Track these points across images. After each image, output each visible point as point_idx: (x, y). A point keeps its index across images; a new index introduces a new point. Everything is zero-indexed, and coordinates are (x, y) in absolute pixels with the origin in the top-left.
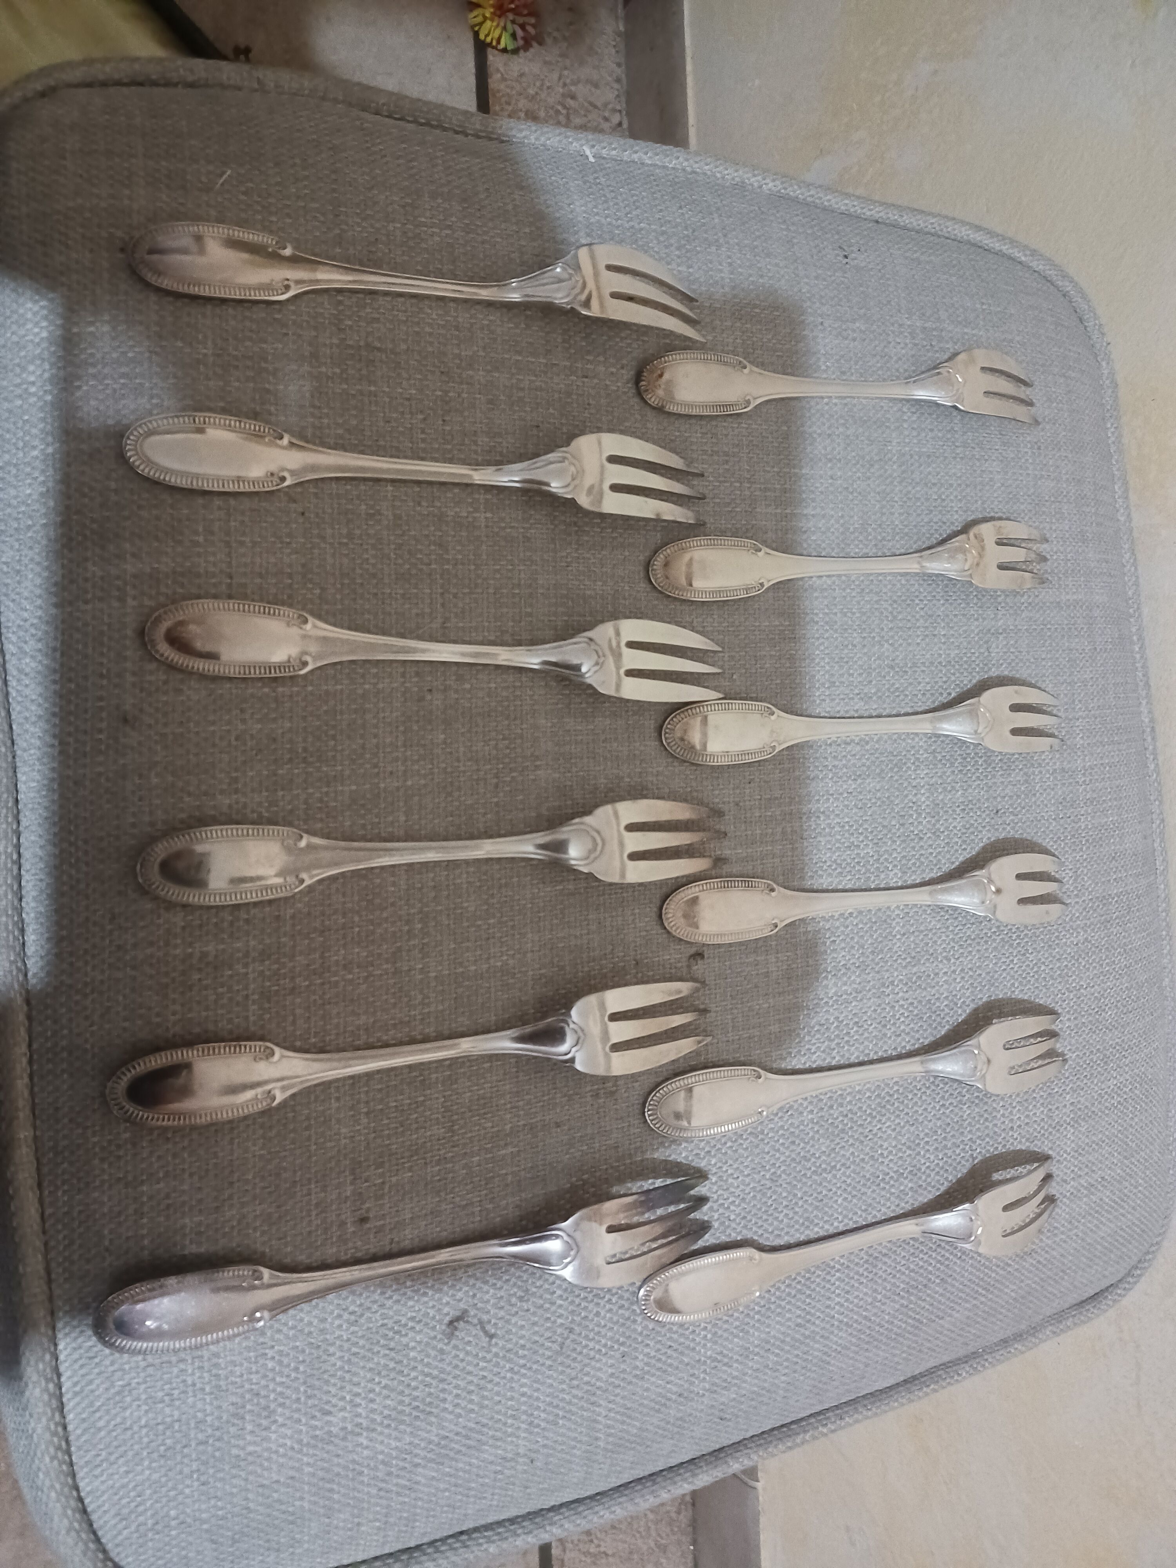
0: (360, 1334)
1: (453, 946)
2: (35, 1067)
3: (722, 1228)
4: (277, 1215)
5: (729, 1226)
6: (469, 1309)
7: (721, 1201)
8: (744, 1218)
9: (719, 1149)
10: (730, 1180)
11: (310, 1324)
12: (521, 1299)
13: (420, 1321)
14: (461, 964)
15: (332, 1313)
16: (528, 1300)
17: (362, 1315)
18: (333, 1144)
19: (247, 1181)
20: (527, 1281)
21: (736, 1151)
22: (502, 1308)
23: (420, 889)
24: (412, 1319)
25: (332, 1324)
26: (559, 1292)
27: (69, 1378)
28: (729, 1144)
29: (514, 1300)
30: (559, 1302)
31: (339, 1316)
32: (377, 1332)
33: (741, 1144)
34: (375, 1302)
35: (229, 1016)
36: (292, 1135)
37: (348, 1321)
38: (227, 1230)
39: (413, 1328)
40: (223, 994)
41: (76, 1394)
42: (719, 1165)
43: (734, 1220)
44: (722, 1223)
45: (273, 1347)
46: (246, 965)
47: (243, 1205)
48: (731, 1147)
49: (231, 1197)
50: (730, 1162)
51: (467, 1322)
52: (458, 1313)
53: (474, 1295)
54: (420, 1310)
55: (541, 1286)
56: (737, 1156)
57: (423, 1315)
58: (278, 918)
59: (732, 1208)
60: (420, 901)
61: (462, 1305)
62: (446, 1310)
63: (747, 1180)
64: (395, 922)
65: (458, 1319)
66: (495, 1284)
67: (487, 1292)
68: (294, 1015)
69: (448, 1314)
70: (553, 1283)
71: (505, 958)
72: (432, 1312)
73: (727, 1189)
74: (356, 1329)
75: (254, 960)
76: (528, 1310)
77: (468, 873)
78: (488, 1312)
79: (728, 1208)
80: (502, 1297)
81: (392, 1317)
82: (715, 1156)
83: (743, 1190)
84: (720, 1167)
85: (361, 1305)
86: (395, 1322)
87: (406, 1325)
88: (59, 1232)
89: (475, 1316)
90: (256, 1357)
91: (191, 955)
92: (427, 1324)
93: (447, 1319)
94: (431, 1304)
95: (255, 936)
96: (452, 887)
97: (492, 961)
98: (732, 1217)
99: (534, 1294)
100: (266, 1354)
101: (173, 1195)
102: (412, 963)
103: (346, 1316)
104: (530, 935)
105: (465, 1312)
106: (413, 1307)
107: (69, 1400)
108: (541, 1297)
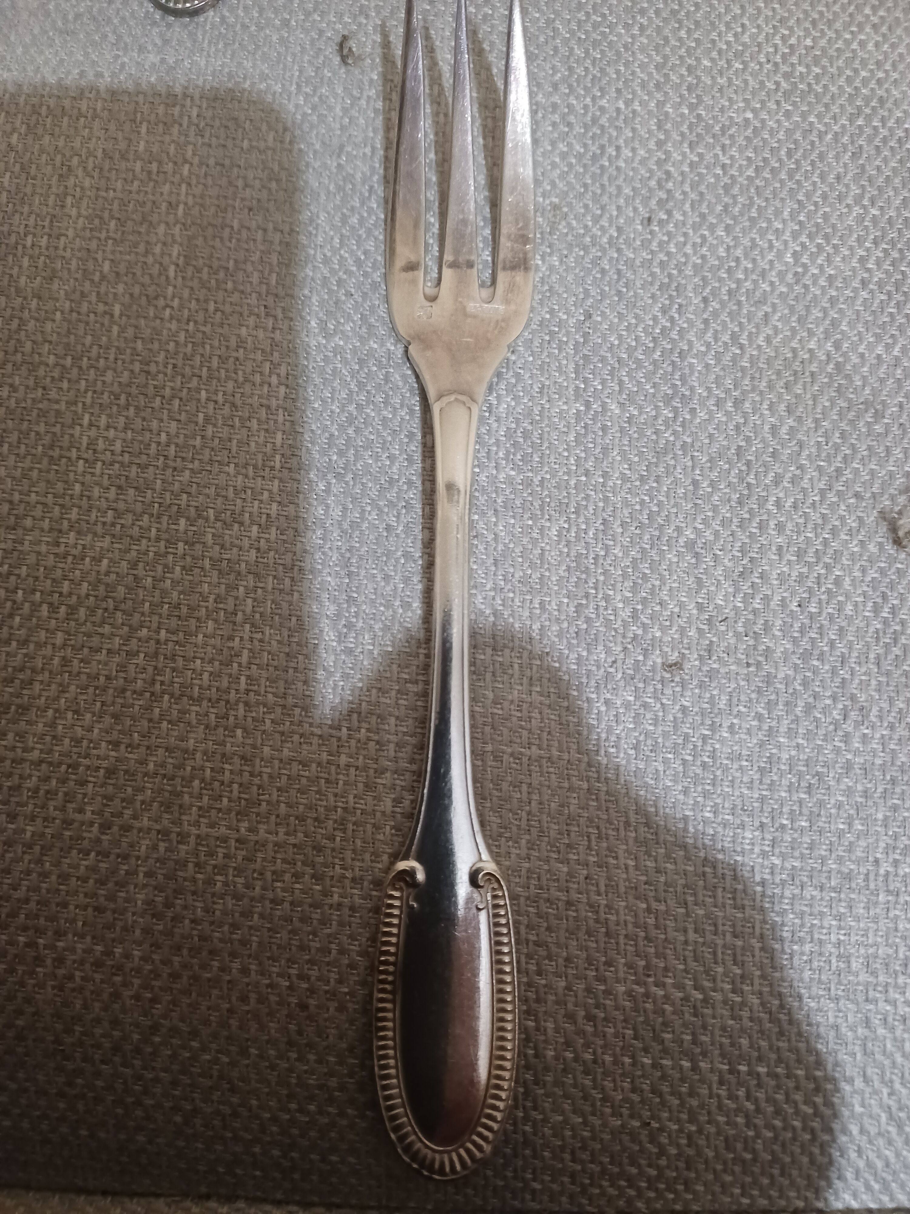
0: (885, 705)
1: (231, 469)
2: (316, 1199)
3: (825, 62)
4: (642, 829)
5: (823, 50)
6: (879, 507)
7: (778, 59)
8: (814, 23)
9: (688, 51)
10: (746, 39)
11: (849, 792)
12: (878, 416)
13: (884, 596)
14: (268, 458)
15: (837, 751)
16: (883, 402)
17: (853, 698)
18: (535, 714)
19: (571, 874)
20: (850, 400)
21: (697, 23)
22: (888, 450)
23: (118, 514)
24: (876, 609)
25: (857, 753)
26: (880, 350)
27: (855, 1196)
28: (683, 33)
29: (878, 428)
30: (896, 352)
31: (847, 738)
32: (888, 674)
33: (688, 13)
34: (834, 672)
35: (269, 875)
36: (505, 786)
37: (858, 724)
38: (651, 921)
39: (894, 611)
40: (226, 884)
41: (886, 1187)
42: (714, 54)
43: (814, 39)
44: (816, 61)
45: (877, 861)
46: (183, 838)
47: (612, 886)
48: (689, 31)
49: (593, 907)
50: (714, 35)
51: (900, 513)
52: (883, 528)
53: (857, 495)
54: (864, 594)
55: (864, 378)
56: (705, 23)
57: (874, 589)
58: (111, 772)
59: (793, 41)
60: (138, 517)
61: (871, 518)
62: (872, 548)
63: (751, 10)
64: (166, 566)
65: (893, 528)
66: (845, 457)
67: (856, 471)
68: (291, 760)
69: (880, 544)
70: (862, 356)
71: (274, 380)
72: (872, 574)
73: (759, 45)
74: (875, 711)
75: (177, 822)
76: (901, 406)
77: (108, 427)
78: (891, 475)
79: (791, 46)
80: (869, 448)
81: (867, 645)
82: (698, 59)
83: (767, 20)
84: (720, 52)
85: (834, 698)
86: (878, 639)
87: (886, 622)
88: (603, 1194)
89: (892, 498)
90: (888, 892)
91: (147, 931)
92: (892, 586)
93: (890, 548)
94: (857, 574)
95: (135, 817)
96: (126, 458)
97: (274, 403)
98: (809, 42)
99: (875, 393)
100: (887, 873)
101: (570, 1006)
102: (246, 543)
103: (849, 727)
104: (244, 331)
105: (883, 515)
106: (856, 605)
107: (892, 1199)
108: (882, 381)
